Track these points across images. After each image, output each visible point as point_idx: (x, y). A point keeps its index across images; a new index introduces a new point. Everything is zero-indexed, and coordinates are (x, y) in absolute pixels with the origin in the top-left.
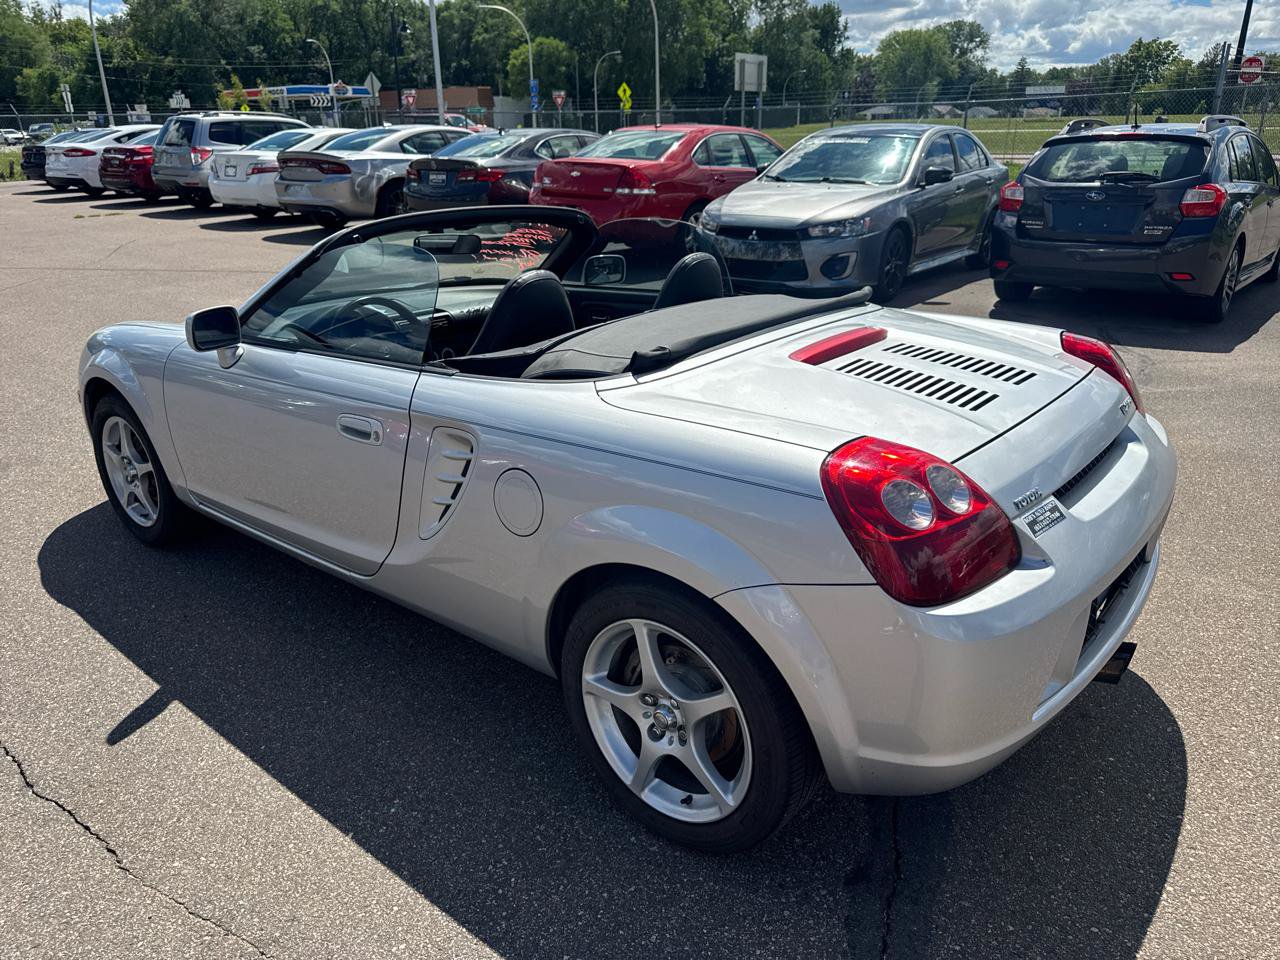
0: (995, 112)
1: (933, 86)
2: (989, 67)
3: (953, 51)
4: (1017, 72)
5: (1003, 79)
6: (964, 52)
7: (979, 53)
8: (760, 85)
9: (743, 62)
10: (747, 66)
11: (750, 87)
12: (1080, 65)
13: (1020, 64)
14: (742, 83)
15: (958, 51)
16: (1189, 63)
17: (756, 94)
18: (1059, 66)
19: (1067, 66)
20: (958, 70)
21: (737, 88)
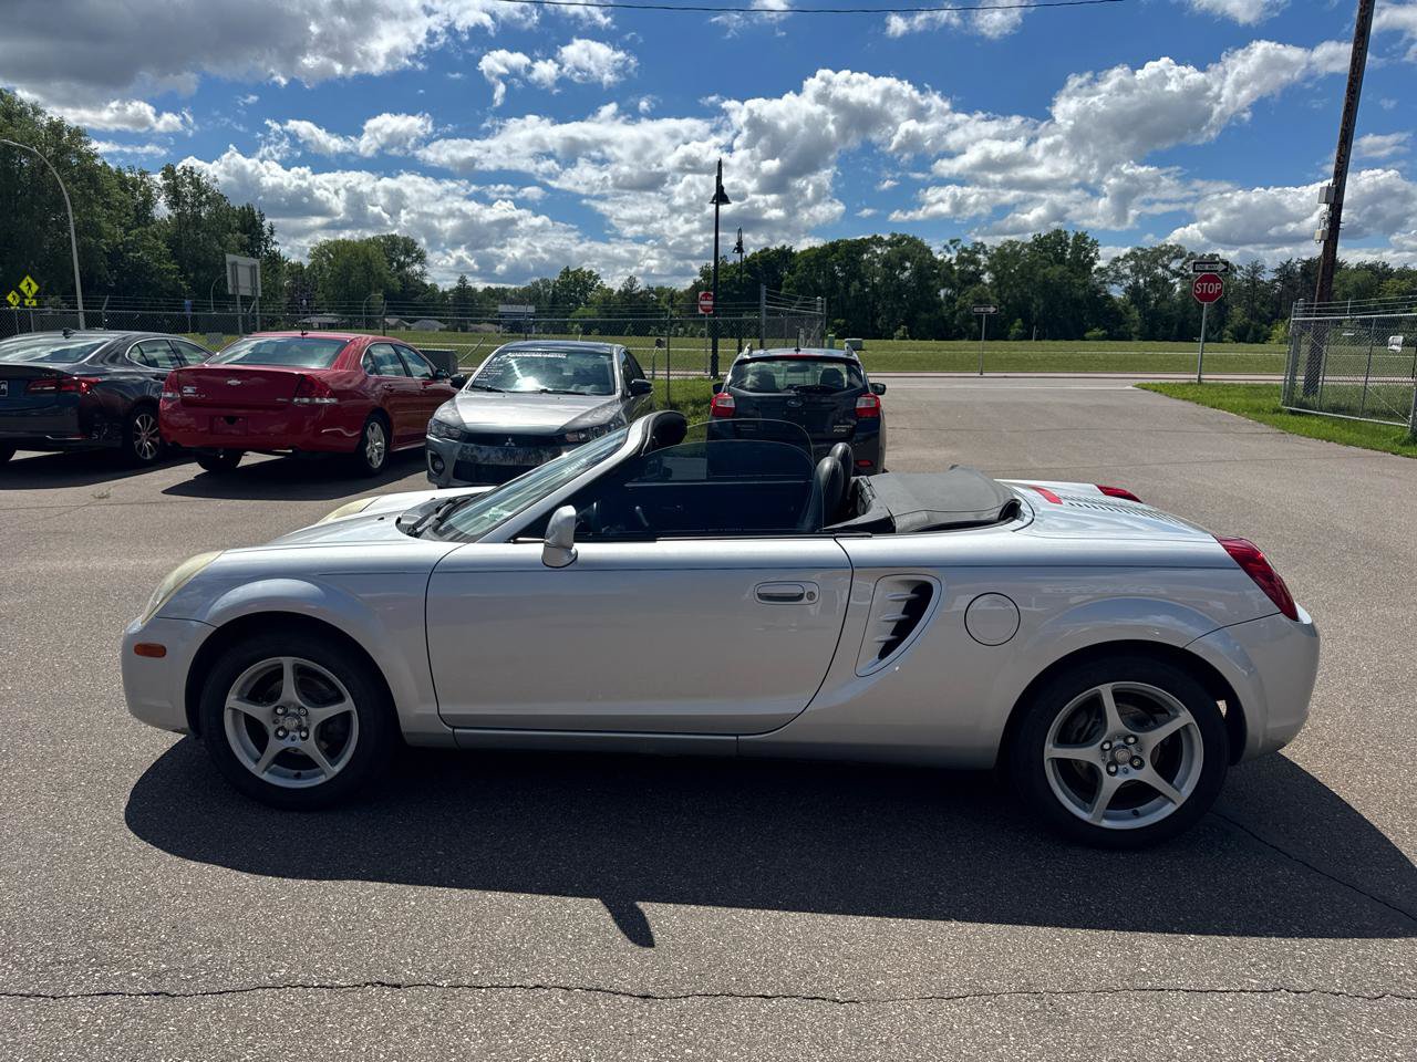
0: (444, 326)
1: (377, 297)
2: (428, 282)
3: (391, 264)
4: (458, 288)
5: (444, 294)
6: (401, 266)
7: (417, 268)
8: (254, 289)
9: (234, 264)
10: (239, 268)
11: (245, 291)
12: (513, 287)
13: (460, 281)
14: (236, 287)
15: (395, 264)
16: (611, 291)
17: (251, 299)
18: (493, 286)
19: (501, 286)
20: (399, 283)
21: (230, 291)
